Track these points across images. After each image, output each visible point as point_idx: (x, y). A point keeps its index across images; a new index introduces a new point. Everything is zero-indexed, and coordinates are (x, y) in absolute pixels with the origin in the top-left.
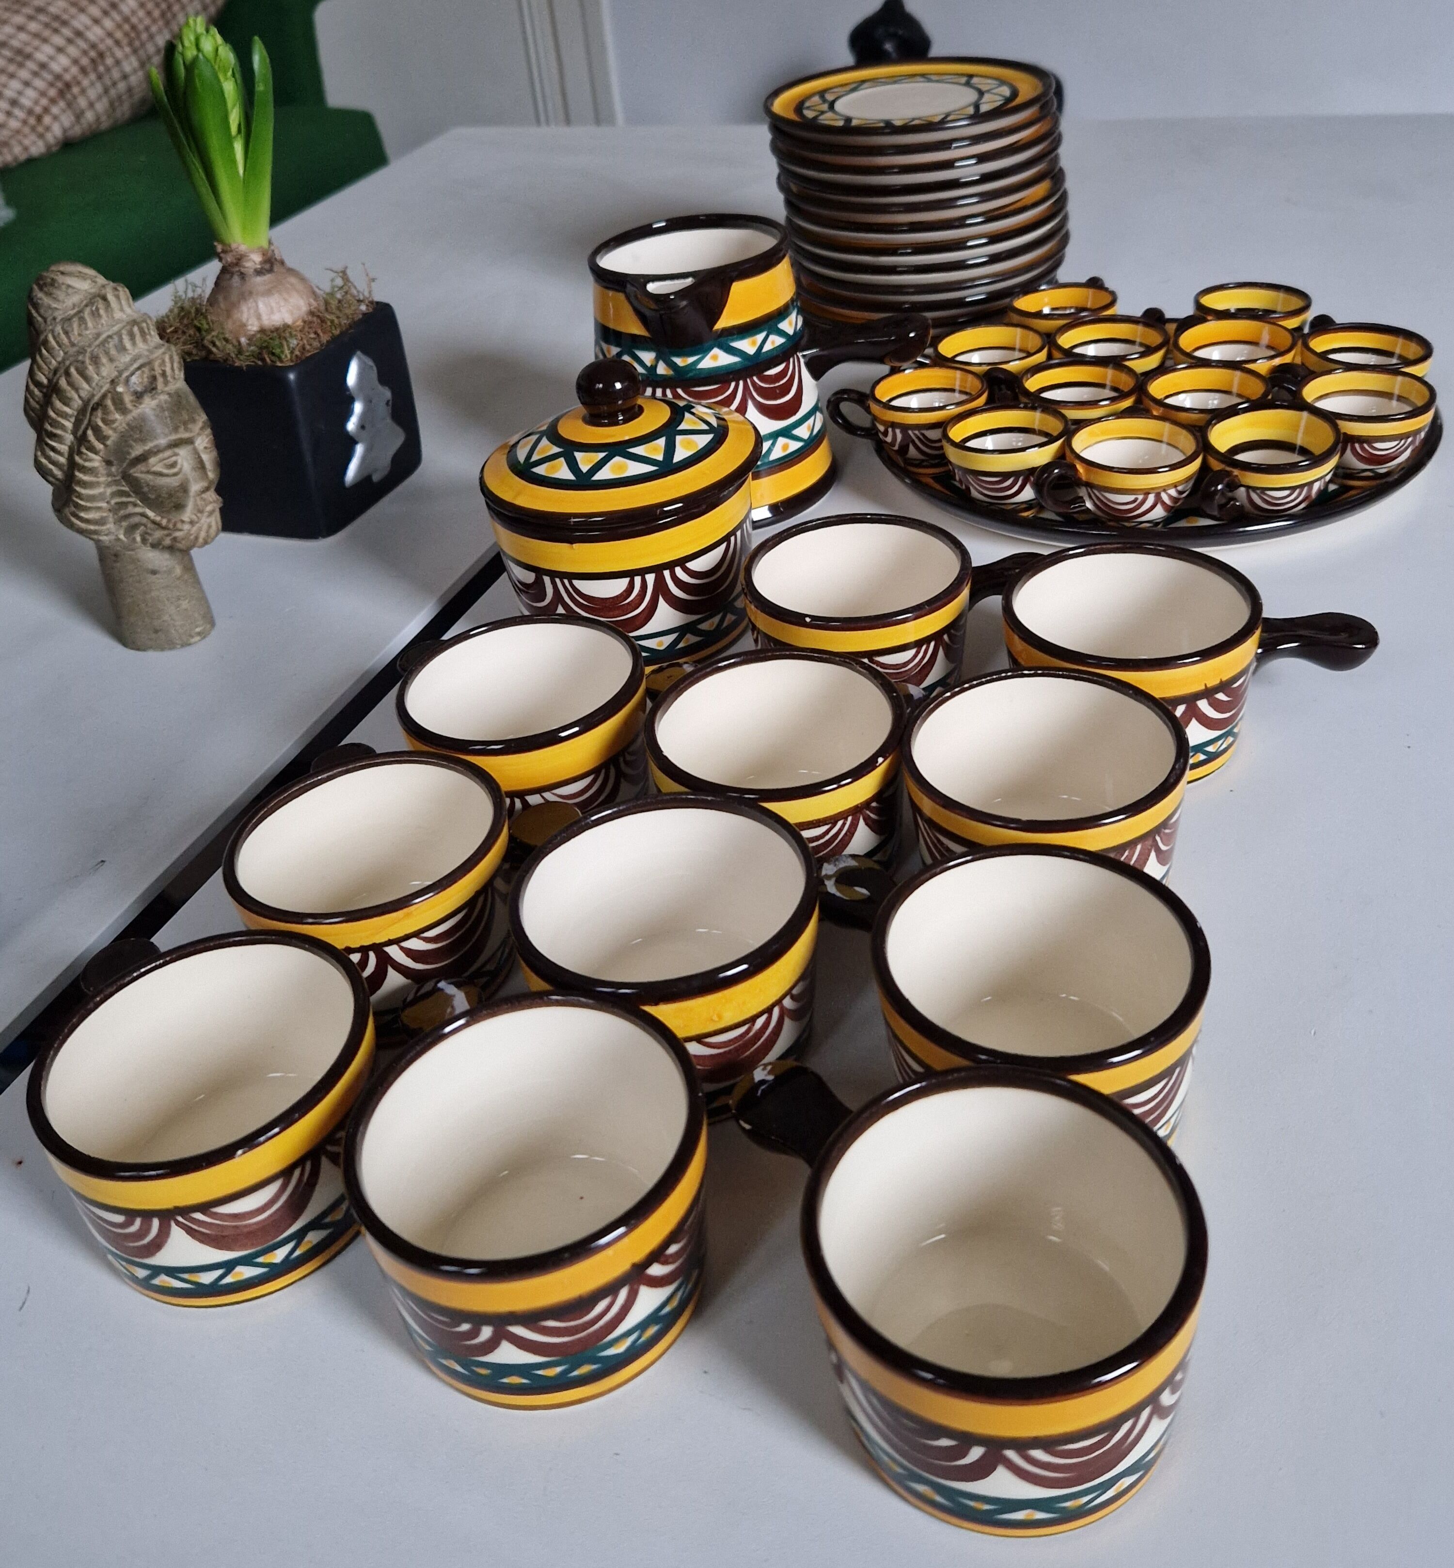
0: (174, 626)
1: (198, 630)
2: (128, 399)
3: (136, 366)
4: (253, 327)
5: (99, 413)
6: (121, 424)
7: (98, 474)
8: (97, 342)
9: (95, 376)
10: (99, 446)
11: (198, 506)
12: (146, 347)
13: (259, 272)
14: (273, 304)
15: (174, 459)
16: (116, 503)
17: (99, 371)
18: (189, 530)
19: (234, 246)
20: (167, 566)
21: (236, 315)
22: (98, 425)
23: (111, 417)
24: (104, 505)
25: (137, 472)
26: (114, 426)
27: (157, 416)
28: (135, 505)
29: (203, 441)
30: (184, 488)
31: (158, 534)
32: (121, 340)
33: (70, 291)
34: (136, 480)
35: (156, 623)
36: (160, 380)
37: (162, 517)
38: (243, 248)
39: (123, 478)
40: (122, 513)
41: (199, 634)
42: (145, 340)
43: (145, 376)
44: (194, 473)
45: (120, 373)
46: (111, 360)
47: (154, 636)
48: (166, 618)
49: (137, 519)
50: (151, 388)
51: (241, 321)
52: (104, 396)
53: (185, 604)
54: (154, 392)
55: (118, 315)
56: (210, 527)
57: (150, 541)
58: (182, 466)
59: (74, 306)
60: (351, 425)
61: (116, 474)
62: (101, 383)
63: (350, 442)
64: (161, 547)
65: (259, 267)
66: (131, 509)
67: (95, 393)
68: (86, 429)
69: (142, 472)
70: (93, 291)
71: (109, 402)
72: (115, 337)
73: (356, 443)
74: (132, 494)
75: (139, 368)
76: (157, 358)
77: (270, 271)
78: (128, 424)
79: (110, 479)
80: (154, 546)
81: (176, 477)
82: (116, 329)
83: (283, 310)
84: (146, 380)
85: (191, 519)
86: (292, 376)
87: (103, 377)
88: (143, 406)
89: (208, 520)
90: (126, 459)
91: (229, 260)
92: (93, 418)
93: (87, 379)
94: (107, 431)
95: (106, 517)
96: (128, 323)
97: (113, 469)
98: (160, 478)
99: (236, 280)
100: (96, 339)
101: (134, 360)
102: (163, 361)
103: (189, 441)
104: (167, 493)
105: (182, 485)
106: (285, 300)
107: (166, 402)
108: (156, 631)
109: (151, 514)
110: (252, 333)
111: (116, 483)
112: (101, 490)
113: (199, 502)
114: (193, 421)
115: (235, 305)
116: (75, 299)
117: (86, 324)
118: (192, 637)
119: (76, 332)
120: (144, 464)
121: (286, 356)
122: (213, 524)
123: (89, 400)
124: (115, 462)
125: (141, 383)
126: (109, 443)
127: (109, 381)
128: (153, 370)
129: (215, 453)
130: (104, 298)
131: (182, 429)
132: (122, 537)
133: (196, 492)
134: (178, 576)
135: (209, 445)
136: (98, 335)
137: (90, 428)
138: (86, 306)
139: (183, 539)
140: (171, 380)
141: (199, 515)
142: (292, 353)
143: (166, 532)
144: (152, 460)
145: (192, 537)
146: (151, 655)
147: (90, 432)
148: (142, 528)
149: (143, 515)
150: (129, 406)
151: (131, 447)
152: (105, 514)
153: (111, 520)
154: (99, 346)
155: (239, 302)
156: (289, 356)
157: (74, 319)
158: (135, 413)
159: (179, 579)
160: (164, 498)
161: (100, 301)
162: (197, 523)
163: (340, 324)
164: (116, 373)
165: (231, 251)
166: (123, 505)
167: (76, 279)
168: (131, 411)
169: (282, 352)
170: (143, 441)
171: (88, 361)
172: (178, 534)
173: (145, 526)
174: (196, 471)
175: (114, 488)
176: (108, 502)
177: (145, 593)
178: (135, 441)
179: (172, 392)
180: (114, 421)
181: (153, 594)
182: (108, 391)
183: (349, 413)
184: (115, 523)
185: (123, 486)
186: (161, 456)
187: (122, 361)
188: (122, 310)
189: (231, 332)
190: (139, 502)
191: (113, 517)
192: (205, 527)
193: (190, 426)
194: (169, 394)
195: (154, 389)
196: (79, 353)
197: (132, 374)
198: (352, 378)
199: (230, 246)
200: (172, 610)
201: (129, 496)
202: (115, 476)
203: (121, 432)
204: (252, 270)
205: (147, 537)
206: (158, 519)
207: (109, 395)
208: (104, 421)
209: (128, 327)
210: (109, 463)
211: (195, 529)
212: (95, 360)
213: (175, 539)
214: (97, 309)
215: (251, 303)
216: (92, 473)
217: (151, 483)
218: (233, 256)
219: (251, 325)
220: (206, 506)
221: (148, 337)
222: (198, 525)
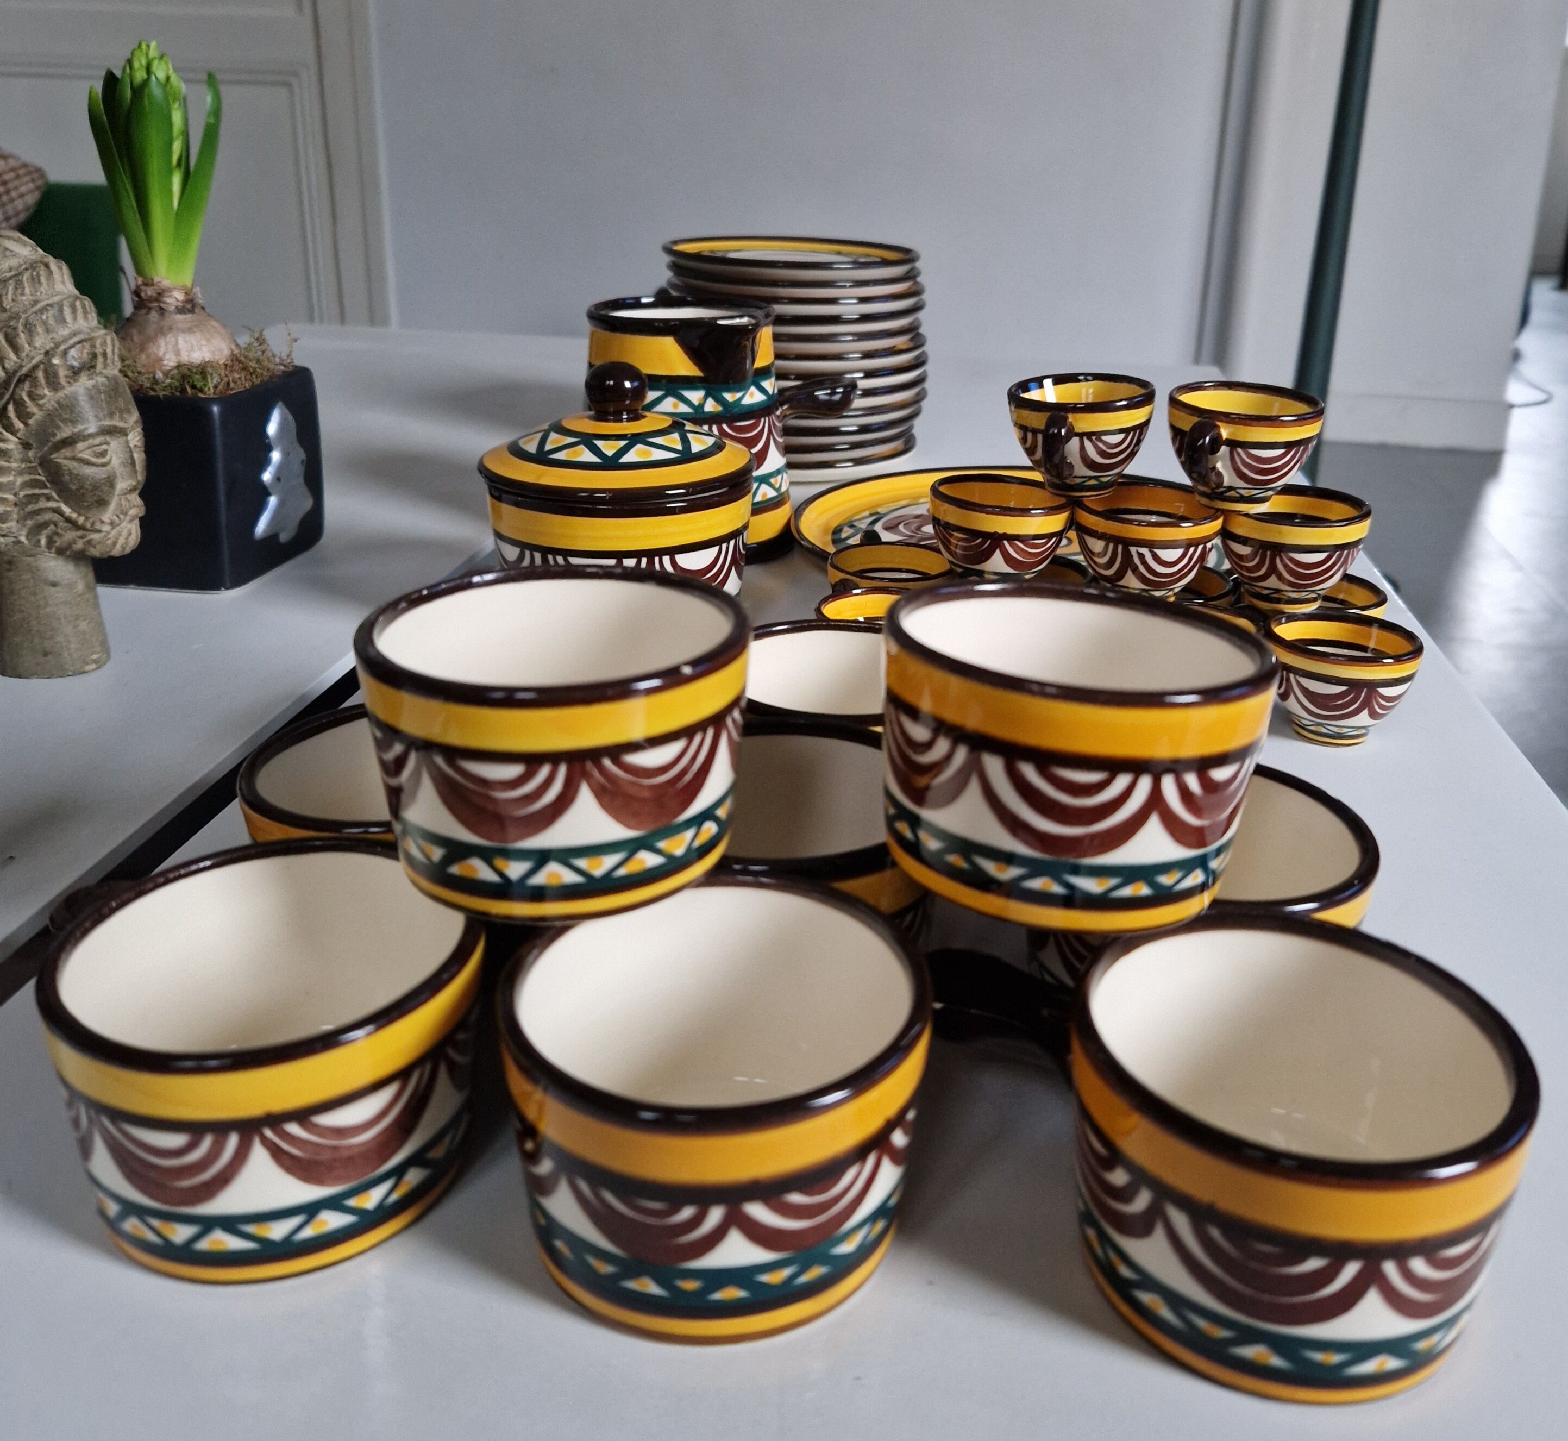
0: (69, 649)
1: (95, 657)
2: (62, 373)
3: (75, 339)
4: (170, 362)
5: (27, 385)
6: (49, 401)
7: (11, 458)
8: (35, 309)
9: (26, 346)
10: (19, 425)
11: (121, 505)
12: (85, 325)
13: (180, 310)
14: (194, 343)
15: (105, 447)
16: (27, 496)
17: (31, 340)
18: (108, 533)
19: (156, 279)
20: (68, 579)
21: (152, 349)
22: (23, 400)
23: (39, 392)
24: (10, 497)
25: (60, 458)
26: (41, 402)
27: (91, 398)
28: (49, 498)
29: (135, 438)
30: (110, 482)
31: (70, 535)
32: (61, 311)
33: (8, 253)
34: (58, 466)
35: (47, 644)
36: (100, 359)
37: (80, 514)
38: (166, 283)
39: (41, 464)
40: (30, 508)
41: (95, 661)
42: (86, 318)
43: (85, 351)
44: (122, 469)
45: (57, 345)
46: (48, 331)
47: (41, 659)
48: (60, 638)
49: (48, 516)
50: (89, 366)
51: (156, 355)
52: (36, 367)
53: (83, 625)
54: (92, 370)
55: (59, 287)
56: (130, 534)
57: (58, 544)
58: (111, 457)
59: (10, 269)
60: (267, 476)
61: (32, 459)
62: (32, 354)
63: (265, 492)
64: (68, 553)
65: (180, 304)
66: (43, 504)
67: (24, 364)
68: (8, 403)
69: (66, 458)
70: (33, 257)
71: (40, 374)
72: (56, 306)
73: (269, 494)
74: (48, 485)
75: (79, 342)
76: (99, 336)
77: (192, 311)
78: (58, 403)
79: (23, 466)
80: (61, 552)
81: (104, 469)
82: (56, 299)
83: (204, 349)
84: (85, 355)
85: (111, 520)
86: (215, 409)
87: (35, 348)
88: (78, 384)
89: (129, 526)
90: (48, 441)
91: (149, 293)
92: (18, 391)
93: (16, 349)
94: (31, 407)
95: (9, 511)
96: (69, 296)
97: (31, 454)
98: (86, 467)
99: (154, 315)
100: (33, 306)
101: (74, 334)
102: (105, 342)
103: (123, 432)
104: (90, 485)
105: (109, 477)
106: (208, 340)
107: (103, 384)
108: (46, 654)
109: (67, 510)
110: (169, 368)
111: (31, 470)
112: (11, 478)
113: (123, 502)
114: (129, 412)
115: (152, 339)
116: (14, 262)
117: (23, 288)
118: (87, 664)
119: (10, 296)
120: (69, 449)
121: (209, 389)
122: (134, 532)
123: (15, 372)
124: (34, 445)
125: (81, 358)
126: (31, 422)
127: (43, 351)
128: (94, 346)
129: (143, 456)
130: (47, 266)
131: (117, 416)
132: (23, 539)
133: (122, 490)
134: (79, 593)
135: (139, 444)
136: (36, 302)
137: (12, 402)
138: (27, 269)
139: (99, 543)
140: (111, 365)
141: (122, 516)
142: (216, 387)
143: (80, 533)
144: (81, 446)
145: (109, 542)
146: (35, 683)
147: (11, 408)
148: (52, 527)
149: (57, 511)
150: (63, 381)
151: (58, 428)
152: (8, 509)
153: (15, 516)
154: (36, 313)
155: (156, 336)
156: (212, 390)
157: (11, 282)
158: (68, 390)
159: (79, 596)
160: (87, 489)
161: (42, 268)
162: (119, 525)
163: (262, 375)
164: (52, 345)
165: (153, 285)
166: (34, 498)
167: (15, 243)
168: (63, 388)
169: (205, 385)
170: (74, 422)
171: (21, 328)
172: (95, 536)
173: (56, 525)
174: (125, 466)
175: (27, 477)
176: (15, 495)
177: (38, 607)
178: (65, 421)
179: (110, 376)
180: (42, 397)
181: (48, 609)
182: (41, 362)
183: (265, 462)
184: (18, 521)
185: (39, 474)
186: (91, 441)
187: (60, 333)
188: (63, 283)
189: (144, 366)
190: (54, 495)
191: (18, 514)
192: (125, 533)
193: (125, 416)
194: (107, 377)
195: (93, 367)
196: (11, 318)
197: (72, 347)
198: (272, 428)
199: (152, 280)
200: (69, 630)
201: (45, 487)
202: (30, 462)
203: (49, 410)
204: (173, 307)
205: (56, 538)
206: (74, 516)
207: (42, 366)
208: (30, 395)
209: (71, 300)
210: (26, 446)
211: (114, 532)
212: (29, 328)
213: (89, 542)
214: (38, 274)
215: (170, 337)
216: (4, 456)
217: (75, 472)
218: (155, 290)
219: (168, 360)
220: (130, 508)
221: (89, 316)
222: (118, 528)
